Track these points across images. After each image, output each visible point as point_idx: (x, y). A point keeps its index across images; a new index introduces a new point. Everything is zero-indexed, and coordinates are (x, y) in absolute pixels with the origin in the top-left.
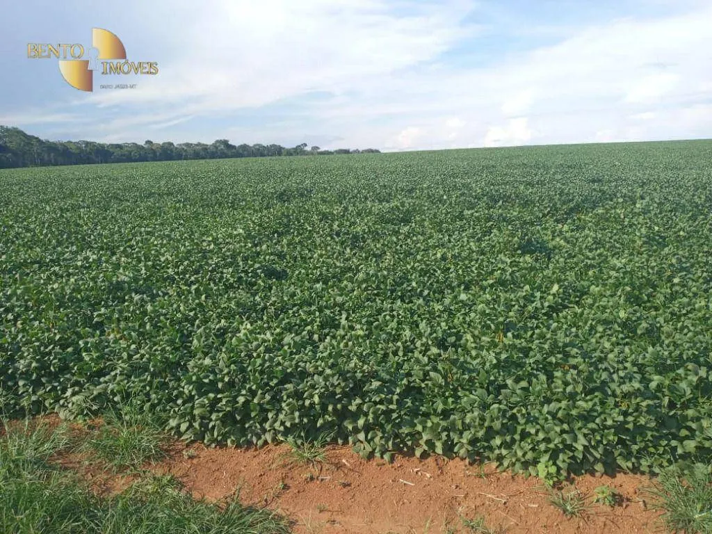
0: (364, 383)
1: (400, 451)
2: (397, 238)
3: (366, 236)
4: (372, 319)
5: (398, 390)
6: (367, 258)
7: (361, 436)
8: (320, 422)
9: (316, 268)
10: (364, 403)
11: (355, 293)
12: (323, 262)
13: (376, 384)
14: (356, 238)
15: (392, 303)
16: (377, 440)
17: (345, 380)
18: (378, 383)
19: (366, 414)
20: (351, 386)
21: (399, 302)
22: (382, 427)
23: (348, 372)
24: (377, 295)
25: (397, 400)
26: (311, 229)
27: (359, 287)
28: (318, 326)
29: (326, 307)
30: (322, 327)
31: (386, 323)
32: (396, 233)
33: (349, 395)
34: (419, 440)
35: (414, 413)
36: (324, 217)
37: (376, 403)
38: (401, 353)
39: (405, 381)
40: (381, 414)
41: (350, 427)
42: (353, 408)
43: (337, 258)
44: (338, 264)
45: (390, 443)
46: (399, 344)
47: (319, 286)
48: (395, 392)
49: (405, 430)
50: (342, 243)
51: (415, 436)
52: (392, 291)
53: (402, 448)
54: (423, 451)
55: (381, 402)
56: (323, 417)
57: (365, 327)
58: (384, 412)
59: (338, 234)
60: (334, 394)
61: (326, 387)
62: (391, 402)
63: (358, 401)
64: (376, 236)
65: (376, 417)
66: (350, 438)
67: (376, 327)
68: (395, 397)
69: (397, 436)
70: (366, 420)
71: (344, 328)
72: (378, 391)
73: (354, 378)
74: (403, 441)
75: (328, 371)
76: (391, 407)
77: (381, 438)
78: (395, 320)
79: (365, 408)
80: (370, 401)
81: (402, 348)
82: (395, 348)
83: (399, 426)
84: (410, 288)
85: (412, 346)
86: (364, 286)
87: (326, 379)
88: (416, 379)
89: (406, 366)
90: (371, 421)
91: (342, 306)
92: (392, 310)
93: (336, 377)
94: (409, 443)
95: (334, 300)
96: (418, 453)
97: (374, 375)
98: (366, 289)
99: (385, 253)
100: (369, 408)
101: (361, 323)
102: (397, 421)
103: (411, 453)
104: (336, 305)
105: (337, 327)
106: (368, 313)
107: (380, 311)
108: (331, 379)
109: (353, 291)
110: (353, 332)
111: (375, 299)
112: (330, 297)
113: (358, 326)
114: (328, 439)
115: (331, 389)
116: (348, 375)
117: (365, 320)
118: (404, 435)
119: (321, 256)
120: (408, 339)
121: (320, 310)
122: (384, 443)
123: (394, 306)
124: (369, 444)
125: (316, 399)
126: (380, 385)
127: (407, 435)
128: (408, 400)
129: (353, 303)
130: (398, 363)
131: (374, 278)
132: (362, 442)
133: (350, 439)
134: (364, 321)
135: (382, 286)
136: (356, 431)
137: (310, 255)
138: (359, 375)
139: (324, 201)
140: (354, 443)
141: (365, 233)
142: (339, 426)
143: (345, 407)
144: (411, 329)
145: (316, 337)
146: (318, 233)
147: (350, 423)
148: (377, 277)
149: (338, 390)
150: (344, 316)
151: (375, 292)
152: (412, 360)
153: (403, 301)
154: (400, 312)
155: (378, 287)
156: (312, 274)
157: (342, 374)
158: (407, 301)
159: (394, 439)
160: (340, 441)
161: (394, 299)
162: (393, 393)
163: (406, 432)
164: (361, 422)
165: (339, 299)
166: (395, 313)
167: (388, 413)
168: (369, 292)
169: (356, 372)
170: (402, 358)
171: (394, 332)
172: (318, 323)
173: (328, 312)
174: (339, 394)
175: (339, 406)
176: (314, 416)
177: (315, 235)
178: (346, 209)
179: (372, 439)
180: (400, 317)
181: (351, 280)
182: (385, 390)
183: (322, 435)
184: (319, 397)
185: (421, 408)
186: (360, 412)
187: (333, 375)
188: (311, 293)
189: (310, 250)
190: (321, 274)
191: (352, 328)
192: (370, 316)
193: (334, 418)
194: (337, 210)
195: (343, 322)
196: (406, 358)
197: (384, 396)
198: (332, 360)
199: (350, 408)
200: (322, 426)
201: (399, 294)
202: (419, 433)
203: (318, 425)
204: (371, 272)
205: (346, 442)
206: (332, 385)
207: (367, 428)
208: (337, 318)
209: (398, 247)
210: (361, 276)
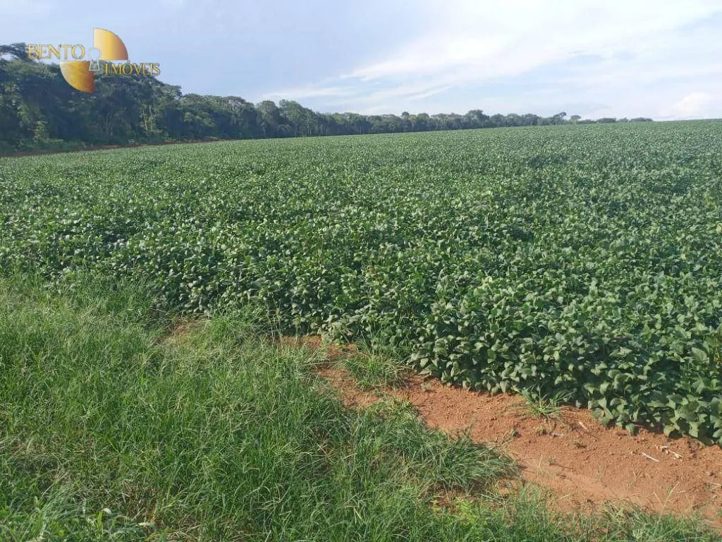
0: (611, 349)
1: (646, 426)
2: (667, 208)
3: (628, 204)
4: (626, 289)
5: (651, 361)
6: (626, 227)
7: (603, 402)
8: (558, 380)
9: (567, 232)
10: (609, 369)
11: (610, 260)
12: (575, 227)
13: (624, 351)
14: (615, 205)
15: (653, 275)
16: (620, 408)
17: (590, 342)
18: (628, 351)
19: (610, 380)
20: (596, 349)
21: (662, 275)
22: (627, 396)
23: (594, 334)
24: (636, 264)
25: (648, 371)
26: (564, 193)
27: (615, 253)
28: (563, 288)
29: (574, 272)
30: (567, 290)
31: (644, 294)
32: (667, 203)
33: (593, 358)
34: (670, 417)
35: (668, 388)
36: (580, 183)
37: (622, 370)
38: (658, 326)
39: (660, 353)
40: (627, 383)
41: (591, 390)
42: (596, 371)
43: (591, 224)
44: (592, 229)
45: (635, 415)
46: (658, 316)
47: (568, 250)
48: (647, 363)
49: (654, 404)
50: (599, 210)
51: (666, 413)
52: (655, 262)
53: (648, 422)
54: (673, 429)
55: (629, 370)
56: (562, 375)
57: (617, 296)
58: (630, 381)
59: (595, 200)
60: (576, 355)
61: (568, 346)
62: (641, 372)
63: (603, 366)
64: (640, 205)
65: (622, 385)
66: (589, 402)
67: (631, 297)
68: (647, 368)
69: (643, 409)
70: (609, 386)
71: (593, 294)
72: (627, 359)
73: (600, 341)
74: (650, 416)
75: (572, 330)
76: (640, 377)
77: (626, 407)
78: (656, 292)
79: (610, 374)
80: (616, 368)
81: (660, 321)
82: (652, 320)
83: (648, 399)
84: (677, 260)
85: (673, 320)
86: (621, 253)
87: (569, 338)
88: (675, 354)
89: (663, 340)
90: (615, 387)
91: (592, 272)
92: (653, 283)
93: (580, 338)
94: (658, 419)
95: (584, 265)
96: (667, 431)
97: (623, 342)
98: (623, 257)
99: (650, 223)
100: (614, 375)
101: (613, 291)
102: (646, 394)
103: (659, 429)
104: (585, 270)
105: (586, 292)
106: (623, 281)
107: (637, 281)
108: (574, 339)
109: (607, 258)
110: (603, 299)
111: (633, 268)
112: (579, 262)
113: (610, 294)
114: (565, 400)
115: (573, 349)
116: (594, 338)
117: (619, 288)
118: (652, 409)
119: (573, 221)
120: (669, 313)
121: (567, 274)
122: (628, 413)
123: (655, 278)
124: (611, 411)
125: (556, 356)
126: (630, 354)
127: (656, 409)
128: (661, 374)
129: (606, 270)
130: (653, 335)
131: (634, 246)
132: (602, 408)
133: (590, 404)
134: (617, 289)
135: (643, 255)
136: (597, 395)
137: (560, 219)
138: (606, 339)
139: (581, 167)
140: (594, 408)
141: (627, 201)
142: (579, 388)
143: (587, 370)
144: (674, 303)
145: (560, 299)
146: (571, 198)
147: (591, 386)
148: (638, 244)
149: (581, 351)
150: (594, 282)
151: (634, 261)
152: (671, 335)
153: (667, 273)
154: (663, 285)
155: (637, 256)
156: (561, 237)
157: (587, 336)
158: (672, 274)
159: (640, 412)
160: (578, 404)
161: (657, 271)
162: (645, 364)
163: (655, 406)
164: (604, 387)
165: (590, 265)
166: (656, 285)
167: (636, 383)
168: (627, 260)
169: (603, 336)
170: (659, 332)
171: (652, 304)
172: (564, 286)
173: (576, 277)
174: (581, 355)
175: (581, 367)
176: (552, 373)
177: (568, 200)
178: (606, 176)
179: (614, 407)
180: (662, 290)
181: (606, 246)
182: (636, 359)
183: (559, 393)
184: (560, 354)
185: (677, 384)
186: (603, 377)
187: (577, 336)
188: (558, 257)
189: (561, 215)
190: (572, 238)
191: (601, 295)
192: (625, 284)
193: (574, 379)
194: (595, 176)
195: (593, 287)
196: (664, 332)
197: (633, 365)
198: (577, 321)
199: (592, 371)
200: (561, 384)
201: (664, 265)
202: (671, 410)
203: (556, 382)
204: (631, 240)
205: (584, 406)
206: (575, 345)
207: (610, 394)
208: (586, 283)
209: (667, 218)
210: (618, 242)
